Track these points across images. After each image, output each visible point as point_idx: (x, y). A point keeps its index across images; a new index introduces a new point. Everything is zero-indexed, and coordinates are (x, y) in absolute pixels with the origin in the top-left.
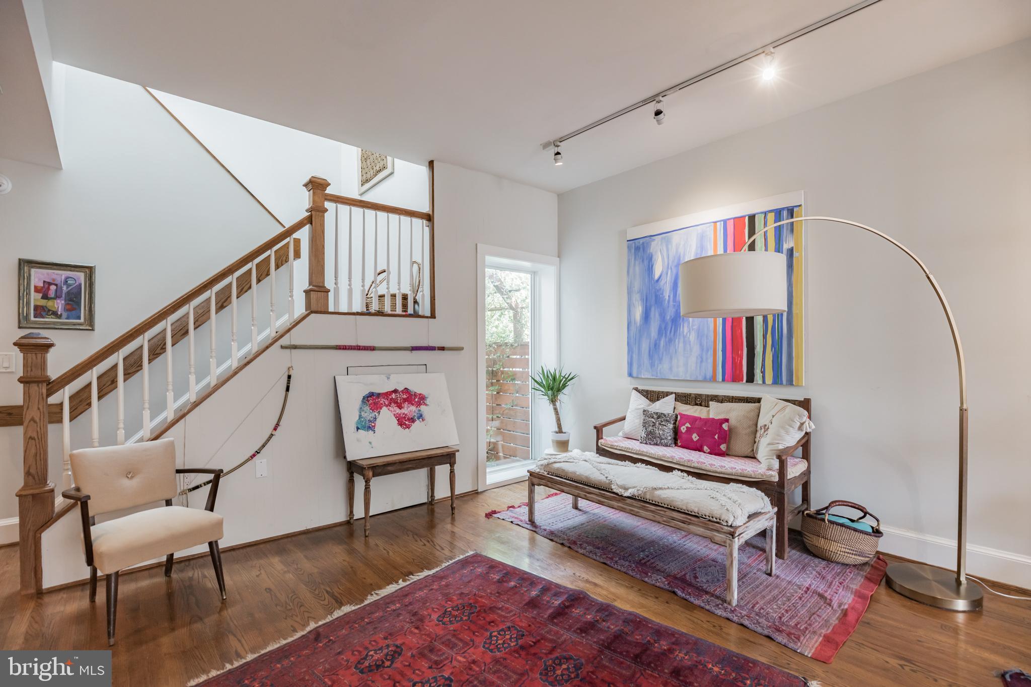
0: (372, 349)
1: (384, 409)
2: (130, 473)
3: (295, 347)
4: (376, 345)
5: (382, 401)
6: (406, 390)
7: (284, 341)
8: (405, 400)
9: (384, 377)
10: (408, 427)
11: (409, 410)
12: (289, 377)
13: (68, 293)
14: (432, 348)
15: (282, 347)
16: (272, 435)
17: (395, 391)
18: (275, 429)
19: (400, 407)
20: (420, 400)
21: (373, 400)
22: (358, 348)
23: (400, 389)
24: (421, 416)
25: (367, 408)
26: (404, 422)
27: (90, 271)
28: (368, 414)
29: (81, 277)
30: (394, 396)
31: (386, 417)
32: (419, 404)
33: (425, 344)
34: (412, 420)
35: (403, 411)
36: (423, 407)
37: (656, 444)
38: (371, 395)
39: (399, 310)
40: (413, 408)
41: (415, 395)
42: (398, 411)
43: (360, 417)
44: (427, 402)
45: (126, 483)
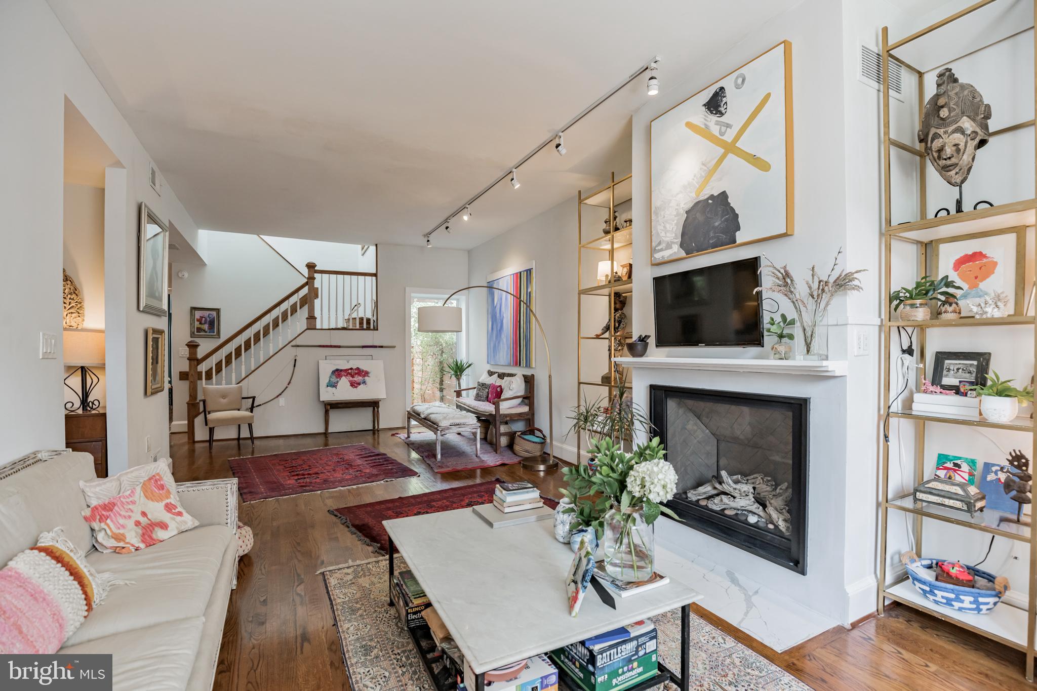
0: (339, 347)
1: (344, 377)
2: (224, 397)
3: (298, 346)
4: (341, 345)
5: (343, 373)
6: (358, 369)
7: (293, 343)
8: (356, 374)
9: (346, 362)
10: (356, 387)
11: (358, 379)
12: (295, 360)
13: (210, 321)
14: (375, 347)
15: (292, 346)
16: (287, 387)
17: (351, 369)
18: (288, 384)
19: (353, 377)
20: (366, 373)
21: (338, 373)
22: (331, 346)
23: (354, 367)
24: (364, 382)
25: (334, 377)
26: (354, 385)
27: (218, 311)
28: (334, 379)
29: (214, 313)
30: (350, 371)
31: (344, 381)
32: (364, 376)
33: (371, 344)
34: (359, 384)
35: (354, 379)
36: (366, 378)
37: (479, 400)
38: (337, 370)
39: (358, 327)
40: (360, 378)
41: (363, 371)
42: (351, 379)
43: (330, 381)
44: (370, 375)
45: (222, 400)
